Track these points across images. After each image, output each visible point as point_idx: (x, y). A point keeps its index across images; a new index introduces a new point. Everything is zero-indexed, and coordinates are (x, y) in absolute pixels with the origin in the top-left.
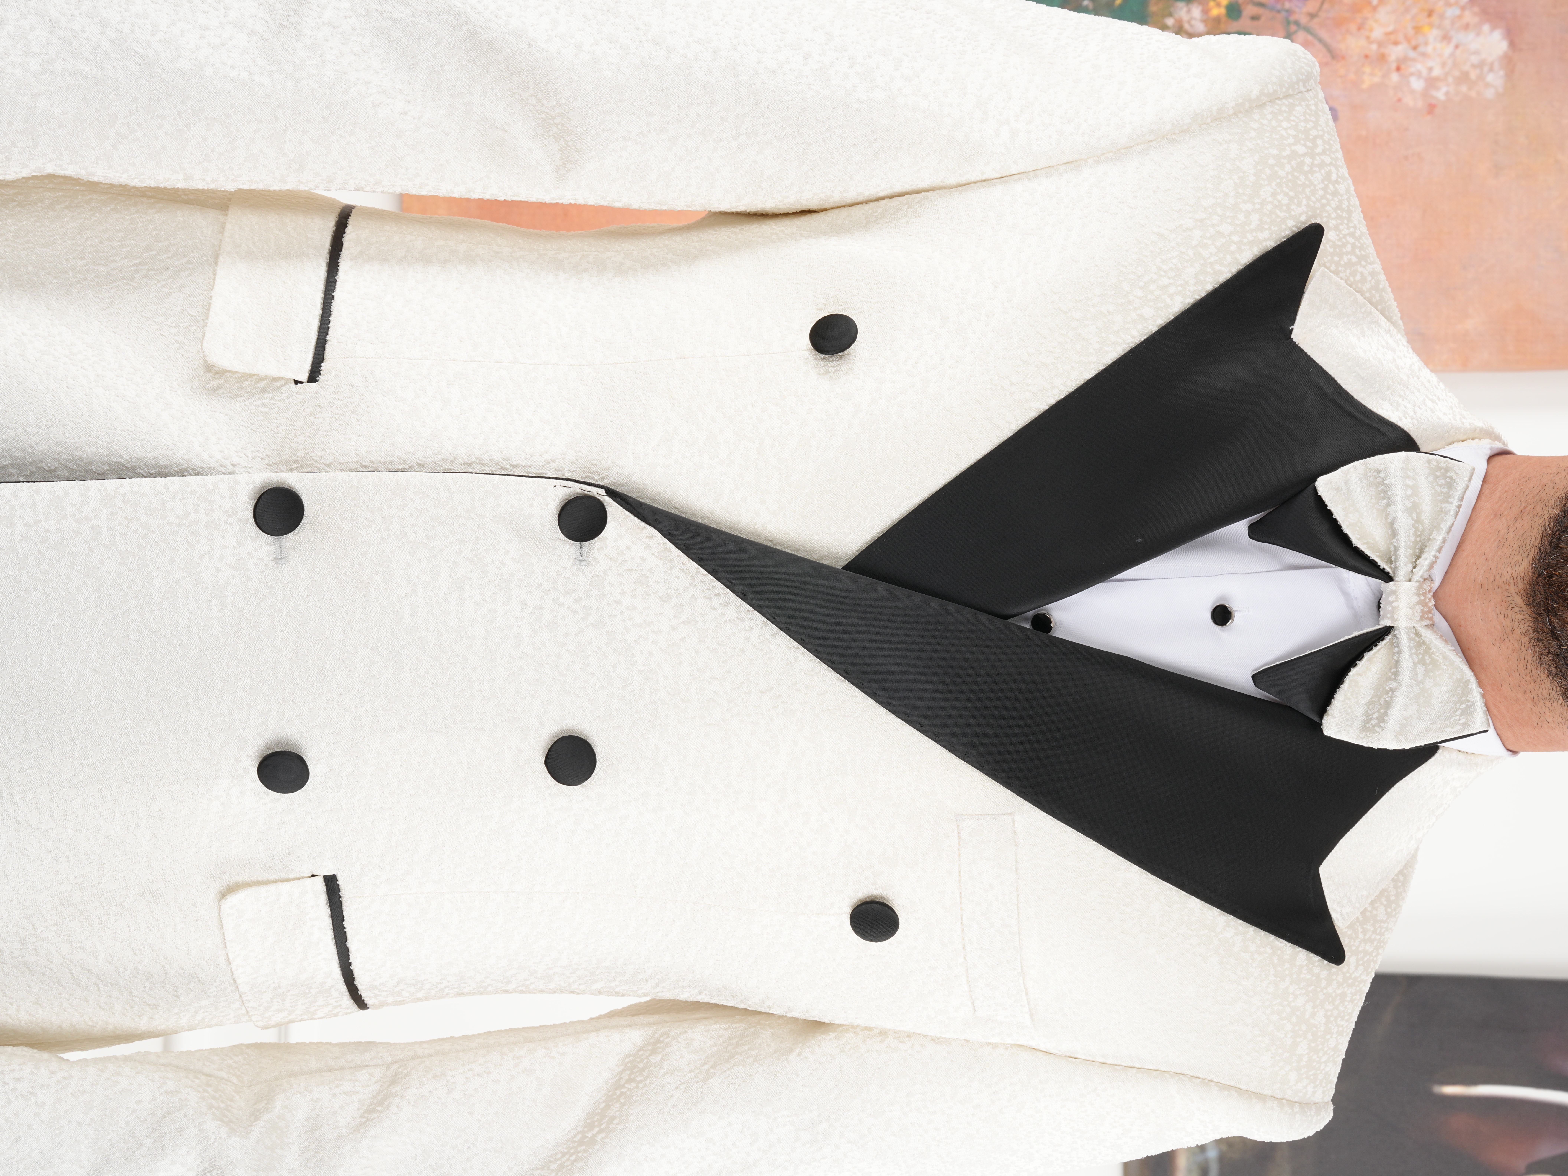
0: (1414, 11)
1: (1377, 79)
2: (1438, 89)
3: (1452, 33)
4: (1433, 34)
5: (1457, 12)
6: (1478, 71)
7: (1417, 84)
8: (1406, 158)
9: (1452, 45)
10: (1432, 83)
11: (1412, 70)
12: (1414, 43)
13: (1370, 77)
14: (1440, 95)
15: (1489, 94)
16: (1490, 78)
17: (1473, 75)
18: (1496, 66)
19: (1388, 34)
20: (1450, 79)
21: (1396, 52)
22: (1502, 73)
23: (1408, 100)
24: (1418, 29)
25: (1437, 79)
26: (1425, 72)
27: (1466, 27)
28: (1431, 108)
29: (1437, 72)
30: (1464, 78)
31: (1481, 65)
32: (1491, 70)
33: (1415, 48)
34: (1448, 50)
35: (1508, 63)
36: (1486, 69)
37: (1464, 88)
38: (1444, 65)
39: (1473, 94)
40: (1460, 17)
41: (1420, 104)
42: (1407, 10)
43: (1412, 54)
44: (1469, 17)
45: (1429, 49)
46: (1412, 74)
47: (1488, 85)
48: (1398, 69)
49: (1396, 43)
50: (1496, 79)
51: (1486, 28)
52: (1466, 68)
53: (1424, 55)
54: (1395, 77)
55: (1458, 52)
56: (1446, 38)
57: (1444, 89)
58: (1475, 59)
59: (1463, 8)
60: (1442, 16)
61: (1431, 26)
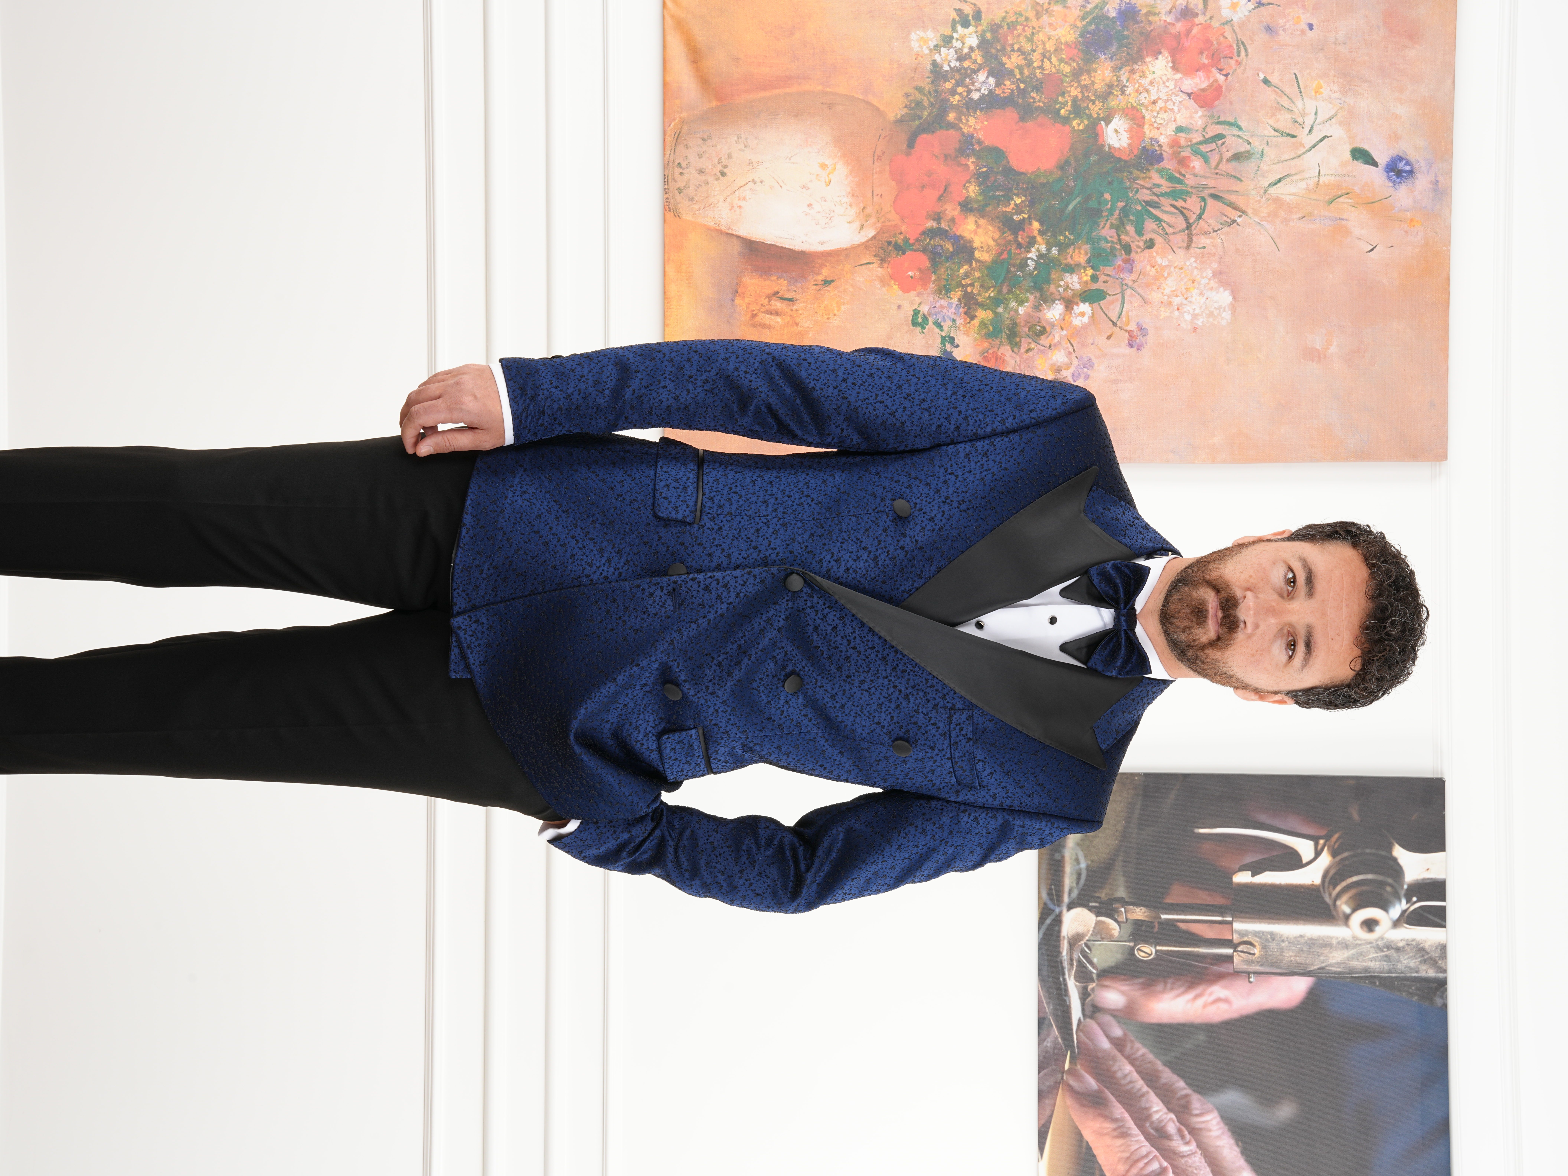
0: (1185, 280)
1: (1167, 314)
2: (1198, 319)
3: (1205, 291)
4: (1195, 292)
5: (1207, 281)
6: (1218, 311)
7: (1188, 317)
8: (1183, 354)
9: (1205, 297)
10: (1195, 316)
11: (1185, 310)
12: (1185, 296)
13: (1164, 313)
14: (1199, 323)
15: (1224, 323)
16: (1224, 315)
17: (1215, 313)
18: (1227, 309)
19: (1172, 291)
20: (1204, 315)
21: (1176, 301)
22: (1230, 312)
23: (1183, 325)
24: (1187, 289)
25: (1197, 315)
26: (1191, 311)
27: (1212, 289)
28: (1195, 329)
29: (1197, 311)
30: (1211, 314)
31: (1219, 308)
32: (1224, 311)
33: (1186, 299)
34: (1203, 300)
35: (1233, 308)
36: (1222, 310)
37: (1211, 320)
38: (1201, 307)
39: (1216, 322)
40: (1208, 284)
41: (1189, 327)
42: (1182, 280)
43: (1185, 302)
44: (1213, 284)
45: (1193, 300)
46: (1185, 312)
47: (1223, 318)
48: (1178, 309)
49: (1177, 296)
50: (1227, 315)
51: (1221, 289)
52: (1212, 309)
53: (1191, 302)
54: (1176, 313)
55: (1208, 301)
56: (1201, 294)
57: (1201, 320)
58: (1216, 305)
59: (1209, 279)
60: (1199, 283)
61: (1194, 288)
